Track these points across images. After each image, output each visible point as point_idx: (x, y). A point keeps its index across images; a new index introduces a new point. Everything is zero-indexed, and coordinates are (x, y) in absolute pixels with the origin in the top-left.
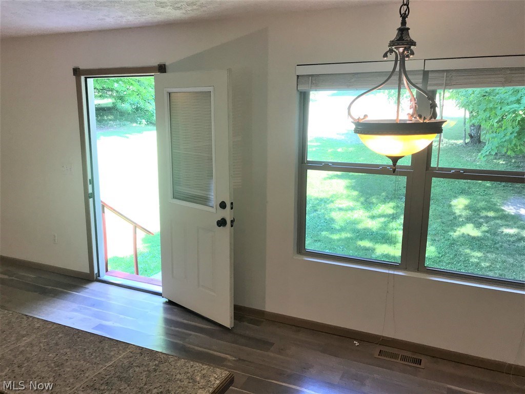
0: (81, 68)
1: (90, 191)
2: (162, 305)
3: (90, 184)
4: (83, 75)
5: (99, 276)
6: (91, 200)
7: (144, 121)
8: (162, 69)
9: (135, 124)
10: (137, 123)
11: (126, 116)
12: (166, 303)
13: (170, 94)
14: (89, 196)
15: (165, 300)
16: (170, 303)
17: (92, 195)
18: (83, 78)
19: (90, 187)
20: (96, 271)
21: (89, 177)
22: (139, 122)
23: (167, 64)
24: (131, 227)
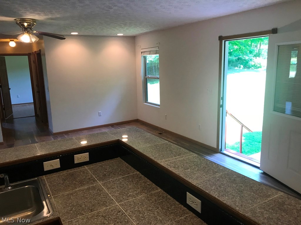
0: (223, 36)
1: (221, 104)
2: (259, 173)
3: (222, 100)
4: (224, 40)
5: (221, 151)
6: (221, 108)
7: (242, 66)
8: (274, 31)
9: (236, 68)
10: (238, 67)
11: (231, 63)
12: (262, 173)
13: (279, 46)
14: (221, 106)
15: (261, 171)
16: (264, 174)
17: (222, 106)
18: (223, 41)
19: (221, 101)
20: (220, 148)
21: (221, 96)
22: (239, 67)
23: (278, 28)
24: (240, 126)
